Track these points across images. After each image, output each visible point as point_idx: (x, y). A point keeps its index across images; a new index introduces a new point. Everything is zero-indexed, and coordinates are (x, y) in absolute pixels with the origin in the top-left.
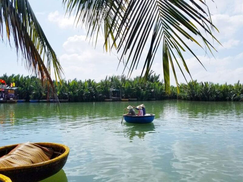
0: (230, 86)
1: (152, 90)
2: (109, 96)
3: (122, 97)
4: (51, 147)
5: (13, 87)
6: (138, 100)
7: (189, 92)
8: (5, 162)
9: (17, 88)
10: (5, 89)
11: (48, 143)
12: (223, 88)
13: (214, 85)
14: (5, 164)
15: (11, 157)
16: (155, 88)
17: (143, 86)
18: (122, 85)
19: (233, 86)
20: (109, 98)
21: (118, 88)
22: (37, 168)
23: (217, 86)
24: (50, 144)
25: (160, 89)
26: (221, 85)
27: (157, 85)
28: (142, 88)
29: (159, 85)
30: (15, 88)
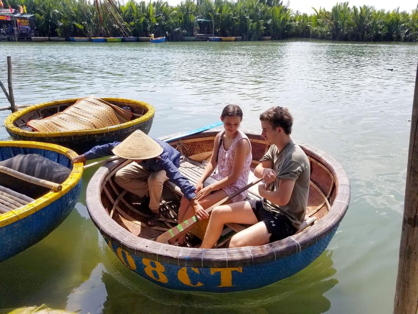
0: (405, 15)
1: (269, 22)
2: (192, 32)
3: (215, 33)
4: (129, 106)
5: (24, 13)
6: (242, 40)
7: (331, 25)
8: (49, 125)
9: (33, 15)
10: (11, 17)
11: (123, 100)
12: (391, 19)
13: (377, 12)
14: (49, 127)
15: (60, 118)
16: (272, 17)
17: (252, 12)
18: (215, 11)
19: (408, 15)
20: (193, 36)
21: (208, 17)
22: (96, 136)
23: (381, 13)
24: (125, 100)
25: (282, 18)
26: (388, 13)
27: (278, 12)
28: (251, 17)
29: (281, 12)
30: (29, 16)
